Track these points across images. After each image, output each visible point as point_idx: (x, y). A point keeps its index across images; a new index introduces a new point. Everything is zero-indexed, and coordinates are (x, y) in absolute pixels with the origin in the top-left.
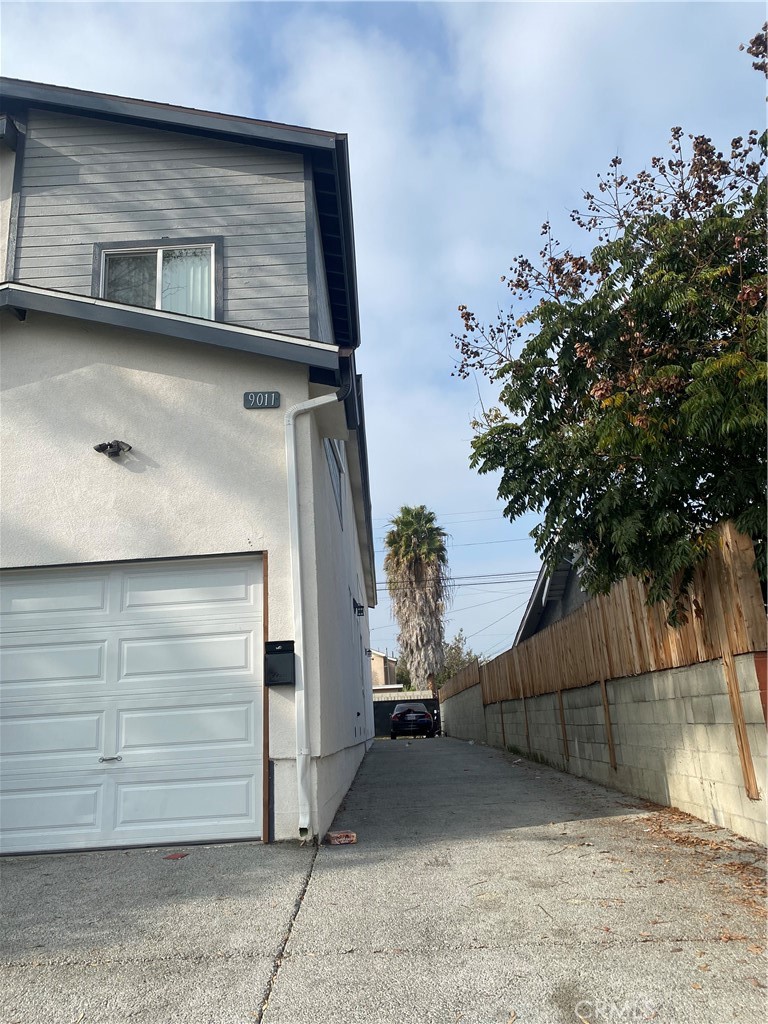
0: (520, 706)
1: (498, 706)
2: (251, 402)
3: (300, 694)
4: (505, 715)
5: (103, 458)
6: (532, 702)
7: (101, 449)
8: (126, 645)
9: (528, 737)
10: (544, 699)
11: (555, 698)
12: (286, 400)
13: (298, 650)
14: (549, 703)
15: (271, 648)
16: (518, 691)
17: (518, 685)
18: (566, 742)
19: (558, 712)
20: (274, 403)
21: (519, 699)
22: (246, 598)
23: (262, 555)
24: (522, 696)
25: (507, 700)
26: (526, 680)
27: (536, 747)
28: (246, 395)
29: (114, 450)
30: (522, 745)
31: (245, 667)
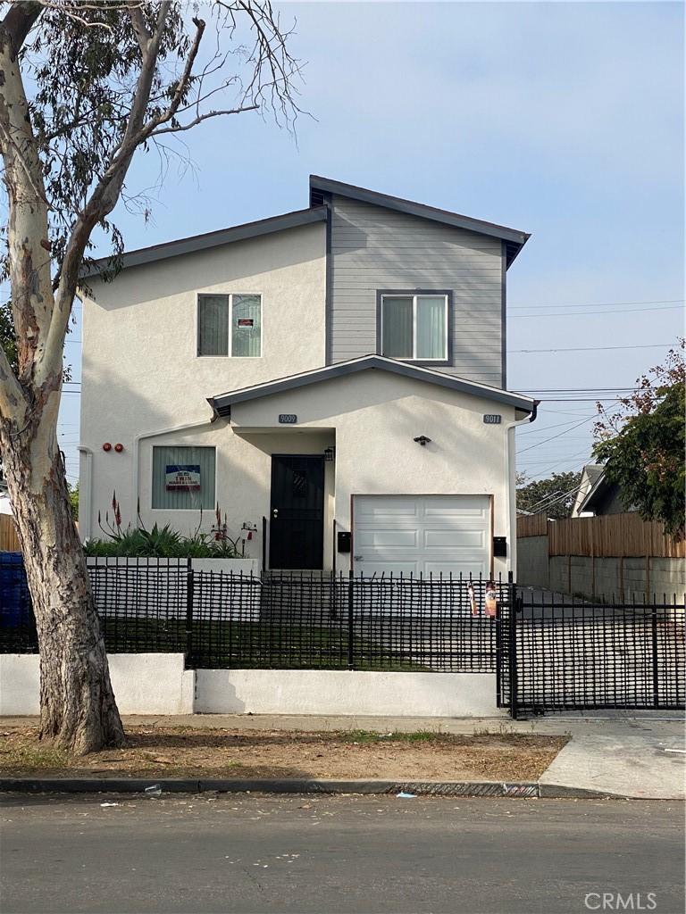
0: (589, 562)
1: (566, 558)
2: (487, 420)
3: (508, 560)
4: (573, 567)
5: (418, 444)
6: (600, 561)
7: (416, 440)
8: (427, 533)
9: (593, 586)
10: (610, 560)
11: (618, 561)
12: (503, 420)
13: (508, 541)
14: (613, 564)
15: (495, 540)
16: (589, 552)
17: (589, 545)
18: (622, 589)
19: (619, 571)
20: (497, 420)
21: (589, 556)
22: (481, 515)
23: (491, 497)
24: (592, 555)
25: (577, 556)
26: (597, 543)
27: (600, 593)
28: (485, 416)
29: (423, 441)
30: (588, 592)
31: (481, 546)
